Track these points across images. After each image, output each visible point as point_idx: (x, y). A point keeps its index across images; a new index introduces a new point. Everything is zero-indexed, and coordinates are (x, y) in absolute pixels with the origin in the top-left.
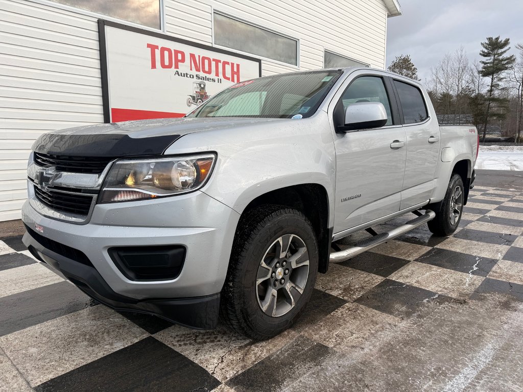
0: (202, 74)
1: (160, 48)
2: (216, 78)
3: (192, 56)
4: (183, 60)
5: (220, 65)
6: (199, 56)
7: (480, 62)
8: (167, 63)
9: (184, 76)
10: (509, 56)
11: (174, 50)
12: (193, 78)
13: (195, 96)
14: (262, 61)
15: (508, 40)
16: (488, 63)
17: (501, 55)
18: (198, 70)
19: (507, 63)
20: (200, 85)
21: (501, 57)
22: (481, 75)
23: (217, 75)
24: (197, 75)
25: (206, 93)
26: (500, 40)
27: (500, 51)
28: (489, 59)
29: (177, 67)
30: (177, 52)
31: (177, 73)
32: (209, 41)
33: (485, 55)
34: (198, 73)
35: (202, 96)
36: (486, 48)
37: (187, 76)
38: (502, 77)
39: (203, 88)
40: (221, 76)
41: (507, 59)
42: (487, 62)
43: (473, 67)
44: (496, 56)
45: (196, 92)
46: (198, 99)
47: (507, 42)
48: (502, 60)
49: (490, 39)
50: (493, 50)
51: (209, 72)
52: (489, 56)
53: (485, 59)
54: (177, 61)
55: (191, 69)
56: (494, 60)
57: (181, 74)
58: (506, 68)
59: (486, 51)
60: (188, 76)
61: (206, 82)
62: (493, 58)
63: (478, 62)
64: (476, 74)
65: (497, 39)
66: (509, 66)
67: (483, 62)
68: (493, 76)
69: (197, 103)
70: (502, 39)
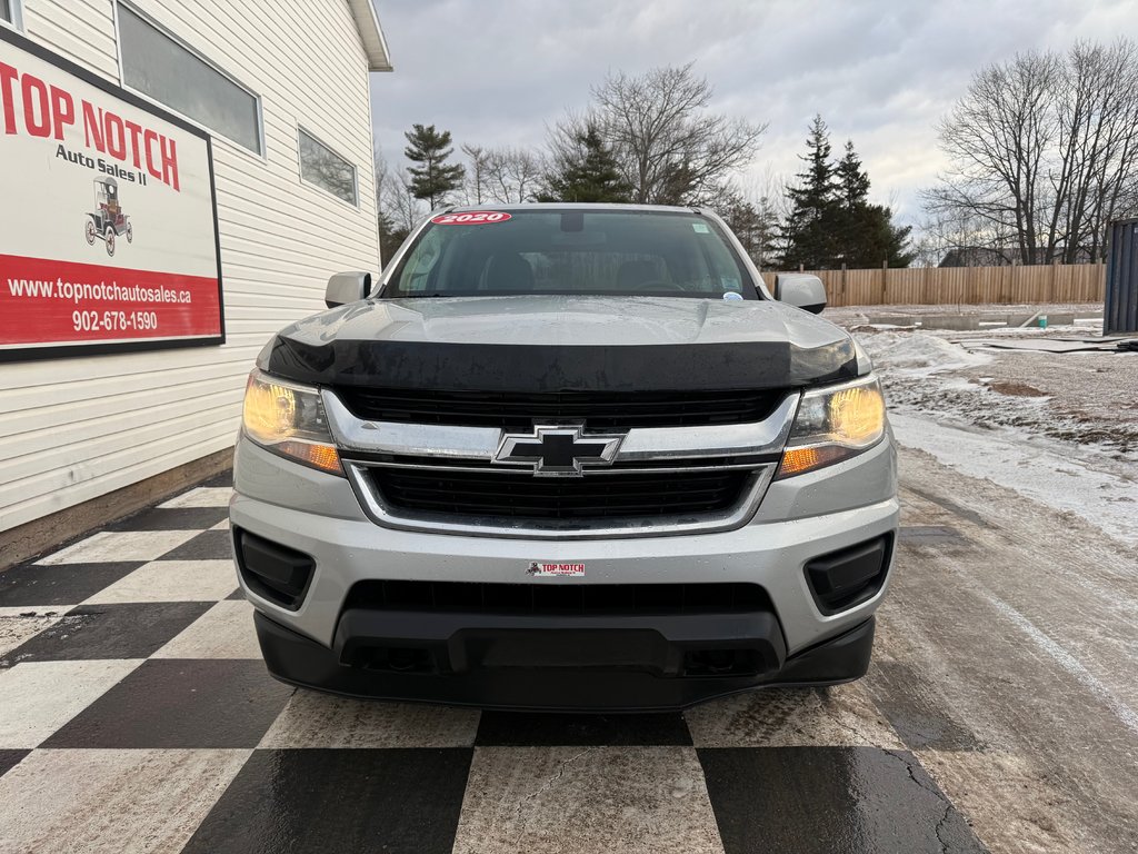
0: (110, 161)
1: (20, 77)
2: (135, 171)
3: (87, 107)
4: (70, 118)
5: (141, 137)
6: (100, 110)
7: (408, 169)
8: (38, 123)
9: (76, 161)
10: (454, 166)
11: (52, 87)
12: (93, 167)
13: (100, 215)
14: (212, 140)
15: (449, 134)
16: (421, 173)
17: (440, 161)
18: (101, 148)
19: (453, 178)
20: (107, 186)
21: (441, 165)
22: (412, 194)
23: (137, 164)
24: (99, 160)
25: (119, 209)
26: (435, 132)
27: (439, 153)
28: (423, 166)
29: (59, 136)
30: (57, 93)
31: (61, 151)
32: (112, 71)
33: (415, 157)
34: (100, 155)
35: (113, 215)
36: (414, 143)
37: (81, 163)
38: (448, 202)
39: (113, 197)
40: (144, 169)
41: (452, 170)
42: (420, 170)
43: (396, 177)
44: (433, 161)
45: (102, 205)
46: (106, 225)
47: (445, 140)
48: (444, 171)
49: (418, 127)
50: (426, 150)
51: (121, 156)
52: (422, 160)
53: (415, 165)
54: (59, 118)
55: (88, 145)
56: (431, 168)
57: (70, 153)
58: (453, 187)
59: (415, 149)
60: (84, 161)
61: (118, 179)
62: (427, 164)
63: (403, 170)
64: (403, 191)
65: (431, 129)
66: (457, 182)
67: (413, 171)
68: (432, 198)
69: (104, 234)
70: (439, 132)
